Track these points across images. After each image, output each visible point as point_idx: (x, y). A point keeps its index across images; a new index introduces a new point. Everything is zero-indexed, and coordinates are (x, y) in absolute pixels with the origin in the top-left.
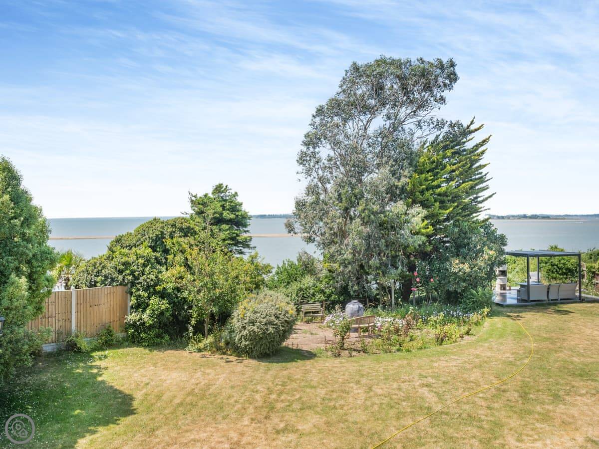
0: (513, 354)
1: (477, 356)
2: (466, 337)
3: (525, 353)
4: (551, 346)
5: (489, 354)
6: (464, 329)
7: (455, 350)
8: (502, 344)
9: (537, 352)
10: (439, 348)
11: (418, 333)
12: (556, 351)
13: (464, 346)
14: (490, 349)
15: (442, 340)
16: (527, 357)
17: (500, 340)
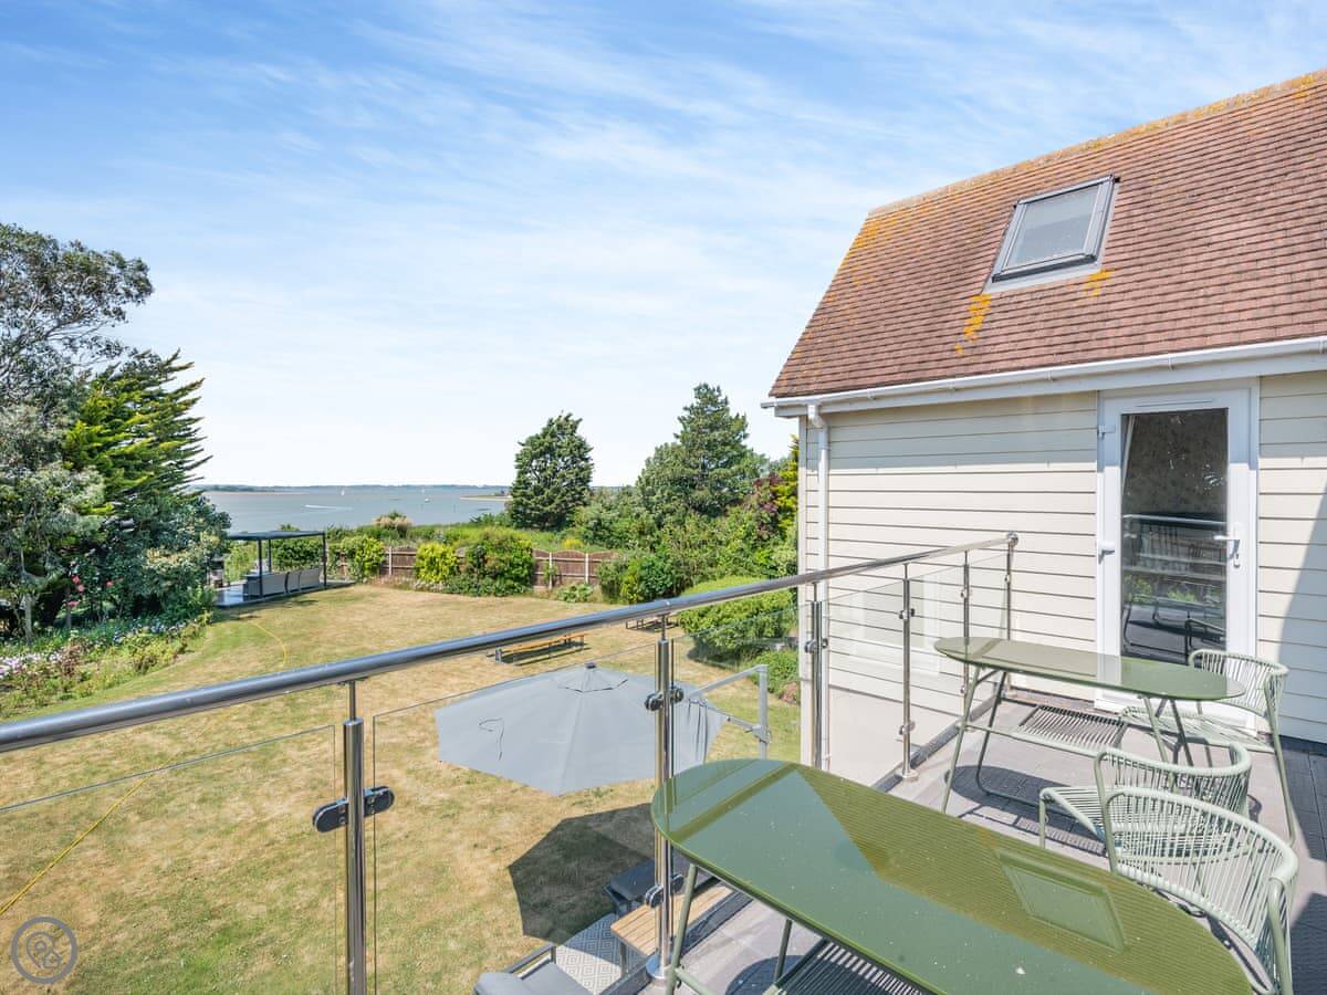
0: (260, 661)
1: (212, 675)
2: (180, 656)
3: (276, 657)
4: (306, 643)
5: (227, 669)
6: (178, 644)
7: (172, 675)
8: (240, 653)
9: (291, 652)
10: (142, 679)
12: (313, 647)
13: (184, 667)
14: (227, 662)
16: (281, 661)
17: (237, 650)
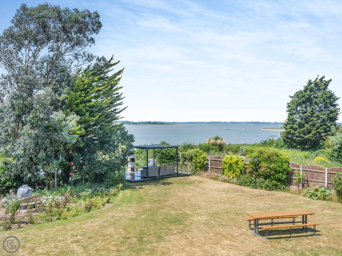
0: (135, 213)
1: (113, 217)
2: (107, 205)
3: (142, 212)
4: (159, 205)
5: (120, 215)
6: (105, 199)
7: (98, 214)
8: (129, 207)
9: (150, 210)
10: (87, 214)
11: (73, 205)
12: (161, 208)
13: (105, 211)
14: (122, 211)
15: (90, 208)
16: (144, 214)
17: (129, 205)
